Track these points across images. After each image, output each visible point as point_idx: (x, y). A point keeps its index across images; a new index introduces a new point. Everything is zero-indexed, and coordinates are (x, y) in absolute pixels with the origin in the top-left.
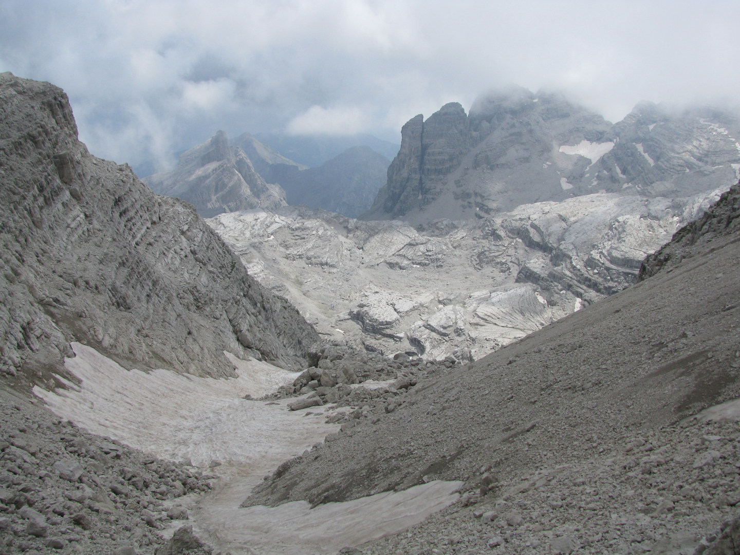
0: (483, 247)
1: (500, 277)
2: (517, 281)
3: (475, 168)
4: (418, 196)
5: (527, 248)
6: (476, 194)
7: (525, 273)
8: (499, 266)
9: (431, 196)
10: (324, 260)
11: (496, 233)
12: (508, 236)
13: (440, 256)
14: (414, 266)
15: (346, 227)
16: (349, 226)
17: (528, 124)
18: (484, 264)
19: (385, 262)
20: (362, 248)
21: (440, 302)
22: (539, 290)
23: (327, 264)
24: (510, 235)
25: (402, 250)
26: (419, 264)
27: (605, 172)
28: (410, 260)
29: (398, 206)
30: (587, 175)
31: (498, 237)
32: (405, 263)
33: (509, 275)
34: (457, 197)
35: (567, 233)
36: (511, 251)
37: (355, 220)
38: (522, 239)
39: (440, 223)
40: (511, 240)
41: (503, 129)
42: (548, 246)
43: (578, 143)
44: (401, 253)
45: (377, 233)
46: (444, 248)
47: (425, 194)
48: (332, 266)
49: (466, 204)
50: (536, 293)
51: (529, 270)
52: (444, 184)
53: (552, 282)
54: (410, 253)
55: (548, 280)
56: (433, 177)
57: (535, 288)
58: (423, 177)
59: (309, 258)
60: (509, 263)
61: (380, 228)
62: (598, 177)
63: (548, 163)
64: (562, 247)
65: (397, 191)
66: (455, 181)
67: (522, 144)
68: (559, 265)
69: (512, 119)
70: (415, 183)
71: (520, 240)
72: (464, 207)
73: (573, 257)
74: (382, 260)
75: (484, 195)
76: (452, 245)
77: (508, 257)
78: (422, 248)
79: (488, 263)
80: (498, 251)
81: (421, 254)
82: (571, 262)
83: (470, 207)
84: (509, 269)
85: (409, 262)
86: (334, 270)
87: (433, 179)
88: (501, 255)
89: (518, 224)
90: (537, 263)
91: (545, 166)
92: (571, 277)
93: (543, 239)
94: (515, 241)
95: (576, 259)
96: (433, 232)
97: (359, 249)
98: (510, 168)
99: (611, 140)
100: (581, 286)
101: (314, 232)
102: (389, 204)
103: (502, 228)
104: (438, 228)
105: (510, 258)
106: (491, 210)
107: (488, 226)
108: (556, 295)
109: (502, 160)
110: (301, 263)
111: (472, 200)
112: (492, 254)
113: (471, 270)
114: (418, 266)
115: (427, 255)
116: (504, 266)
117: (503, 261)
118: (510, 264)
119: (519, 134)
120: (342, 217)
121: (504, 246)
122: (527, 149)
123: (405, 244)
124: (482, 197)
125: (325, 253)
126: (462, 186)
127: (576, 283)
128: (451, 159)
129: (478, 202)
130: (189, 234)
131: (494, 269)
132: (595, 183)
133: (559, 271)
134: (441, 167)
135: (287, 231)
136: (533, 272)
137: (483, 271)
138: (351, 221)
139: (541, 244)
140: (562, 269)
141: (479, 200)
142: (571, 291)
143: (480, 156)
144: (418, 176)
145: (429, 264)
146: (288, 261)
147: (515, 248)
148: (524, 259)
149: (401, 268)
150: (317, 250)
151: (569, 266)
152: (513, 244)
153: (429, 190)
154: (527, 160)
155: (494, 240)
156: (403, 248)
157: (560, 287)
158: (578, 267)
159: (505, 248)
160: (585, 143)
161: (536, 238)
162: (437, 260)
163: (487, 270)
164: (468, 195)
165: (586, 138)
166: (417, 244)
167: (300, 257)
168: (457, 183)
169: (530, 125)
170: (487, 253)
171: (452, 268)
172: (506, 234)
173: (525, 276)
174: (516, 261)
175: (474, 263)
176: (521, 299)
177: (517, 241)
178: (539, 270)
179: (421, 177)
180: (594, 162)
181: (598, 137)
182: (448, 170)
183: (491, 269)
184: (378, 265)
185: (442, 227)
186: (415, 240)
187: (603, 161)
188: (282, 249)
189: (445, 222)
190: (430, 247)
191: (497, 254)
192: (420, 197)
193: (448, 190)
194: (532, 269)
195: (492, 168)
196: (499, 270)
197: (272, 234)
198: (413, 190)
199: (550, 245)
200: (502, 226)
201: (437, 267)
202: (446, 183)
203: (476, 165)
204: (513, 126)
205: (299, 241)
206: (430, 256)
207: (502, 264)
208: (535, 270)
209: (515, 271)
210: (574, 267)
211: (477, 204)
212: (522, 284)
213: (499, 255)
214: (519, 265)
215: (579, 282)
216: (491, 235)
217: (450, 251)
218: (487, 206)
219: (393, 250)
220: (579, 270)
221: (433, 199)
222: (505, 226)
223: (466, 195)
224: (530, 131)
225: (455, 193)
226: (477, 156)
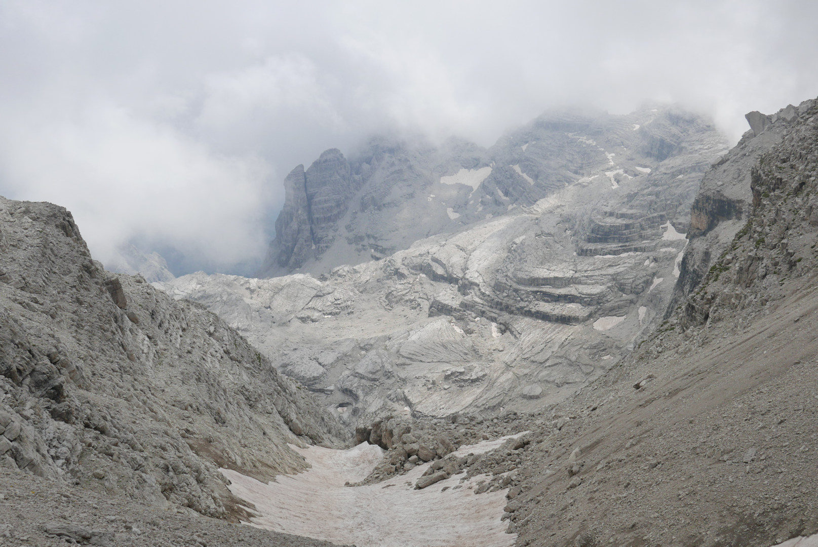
0: (389, 287)
1: (412, 314)
2: (430, 316)
3: (363, 211)
4: (311, 247)
5: (432, 282)
6: (369, 236)
7: (436, 307)
8: (409, 303)
9: (324, 245)
11: (399, 272)
12: (411, 273)
13: (349, 303)
14: (326, 317)
15: (248, 289)
16: (251, 287)
18: (393, 304)
19: (296, 317)
20: (270, 307)
21: (362, 348)
22: (454, 320)
24: (413, 271)
25: (310, 303)
26: (330, 314)
27: (488, 197)
28: (320, 311)
29: (293, 259)
30: (472, 202)
31: (401, 276)
32: (316, 315)
33: (421, 311)
34: (350, 242)
35: (469, 262)
36: (418, 288)
37: (256, 280)
38: (426, 274)
39: (341, 271)
40: (415, 276)
41: (383, 168)
42: (453, 278)
43: (456, 172)
44: (310, 305)
45: (281, 289)
46: (351, 294)
47: (319, 243)
49: (360, 247)
50: (452, 324)
51: (440, 303)
52: (336, 231)
53: (465, 311)
54: (318, 304)
55: (461, 310)
56: (323, 225)
57: (450, 320)
58: (313, 226)
60: (418, 300)
61: (283, 285)
62: (482, 202)
63: (432, 196)
64: (467, 276)
65: (290, 244)
66: (346, 227)
67: (404, 180)
68: (468, 294)
69: (391, 157)
70: (307, 234)
71: (424, 276)
72: (359, 250)
73: (480, 284)
74: (293, 316)
75: (376, 236)
76: (358, 290)
77: (415, 294)
78: (330, 298)
79: (397, 302)
80: (405, 289)
81: (330, 303)
82: (480, 290)
83: (364, 249)
84: (419, 305)
85: (321, 313)
87: (323, 228)
88: (408, 292)
89: (418, 261)
90: (448, 295)
91: (430, 199)
92: (482, 304)
93: (446, 271)
94: (419, 277)
95: (484, 286)
96: (336, 280)
97: (267, 308)
98: (396, 206)
99: (487, 165)
100: (494, 311)
101: (218, 299)
102: (284, 258)
103: (404, 267)
104: (340, 276)
105: (417, 294)
106: (386, 249)
107: (389, 266)
108: (471, 323)
109: (388, 199)
111: (365, 242)
112: (399, 294)
113: (382, 311)
114: (330, 316)
115: (336, 304)
116: (413, 303)
117: (412, 298)
118: (420, 300)
119: (400, 172)
120: (243, 279)
121: (409, 283)
122: (410, 185)
123: (312, 296)
124: (375, 238)
125: (235, 318)
126: (353, 230)
127: (488, 308)
128: (338, 205)
129: (372, 244)
130: (217, 334)
131: (404, 307)
132: (480, 209)
133: (470, 300)
134: (329, 215)
136: (445, 305)
137: (394, 311)
138: (252, 281)
139: (446, 276)
140: (473, 298)
141: (372, 241)
142: (485, 317)
143: (366, 198)
144: (308, 227)
145: (340, 312)
147: (421, 284)
148: (432, 293)
149: (313, 321)
151: (478, 293)
152: (417, 280)
153: (322, 238)
154: (411, 196)
155: (398, 279)
156: (310, 301)
157: (474, 315)
158: (487, 293)
159: (411, 285)
160: (463, 172)
161: (440, 271)
162: (347, 307)
163: (398, 309)
164: (361, 238)
165: (463, 166)
166: (324, 295)
168: (348, 227)
169: (408, 161)
170: (394, 293)
171: (363, 313)
172: (409, 272)
173: (438, 309)
174: (425, 297)
175: (384, 304)
176: (440, 333)
177: (421, 277)
178: (450, 302)
179: (311, 227)
180: (475, 188)
181: (475, 164)
182: (338, 216)
183: (402, 308)
184: (289, 321)
185: (344, 274)
186: (321, 291)
187: (484, 186)
189: (346, 269)
190: (337, 295)
191: (404, 292)
192: (314, 247)
193: (340, 236)
194: (442, 301)
195: (379, 209)
196: (409, 307)
198: (305, 241)
199: (455, 276)
200: (404, 264)
201: (348, 314)
202: (337, 230)
203: (364, 207)
204: (393, 164)
206: (339, 304)
207: (411, 301)
208: (446, 302)
209: (426, 305)
210: (483, 294)
211: (371, 246)
212: (436, 318)
213: (407, 293)
214: (428, 299)
215: (491, 307)
216: (394, 275)
217: (357, 296)
218: (381, 246)
219: (301, 304)
220: (489, 296)
221: (327, 247)
222: (406, 264)
223: (359, 239)
224: (410, 167)
225: (347, 238)
226: (362, 199)
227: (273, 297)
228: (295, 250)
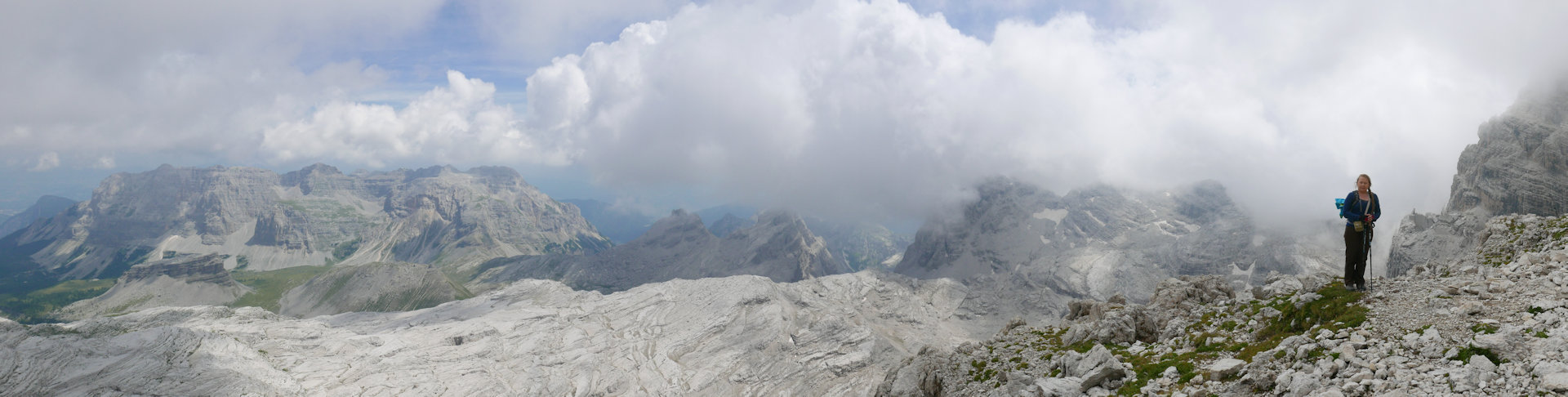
3: (982, 233)
6: (988, 252)
9: (956, 254)
10: (912, 318)
13: (994, 306)
14: (977, 316)
15: (911, 286)
16: (914, 284)
17: (1011, 200)
19: (955, 315)
23: (914, 321)
26: (980, 314)
28: (972, 311)
29: (931, 263)
32: (970, 314)
34: (974, 254)
37: (916, 279)
39: (978, 277)
41: (997, 204)
43: (1043, 211)
44: (963, 306)
45: (937, 290)
47: (951, 253)
48: (920, 323)
49: (981, 260)
59: (899, 317)
63: (1031, 225)
65: (929, 252)
67: (1011, 214)
69: (1001, 197)
70: (942, 246)
74: (951, 313)
83: (985, 261)
86: (922, 326)
91: (1029, 228)
96: (977, 285)
97: (930, 305)
98: (1006, 231)
99: (1063, 208)
101: (896, 294)
104: (978, 282)
106: (1002, 262)
109: (1001, 226)
110: (893, 322)
111: (986, 255)
119: (1008, 207)
122: (1014, 218)
123: (964, 298)
124: (994, 253)
125: (910, 311)
135: (875, 293)
138: (913, 280)
141: (991, 255)
146: (883, 320)
150: (903, 309)
153: (953, 251)
154: (1016, 225)
160: (1047, 211)
164: (982, 253)
165: (1048, 207)
167: (891, 316)
168: (973, 244)
169: (1013, 200)
181: (1054, 206)
187: (1065, 223)
188: (875, 309)
189: (983, 277)
192: (947, 255)
195: (995, 233)
197: (865, 296)
198: (941, 251)
204: (1004, 202)
205: (886, 302)
211: (991, 258)
223: (980, 253)
224: (1014, 205)
225: (973, 252)
226: (983, 225)
227: (932, 295)
228: (934, 256)
